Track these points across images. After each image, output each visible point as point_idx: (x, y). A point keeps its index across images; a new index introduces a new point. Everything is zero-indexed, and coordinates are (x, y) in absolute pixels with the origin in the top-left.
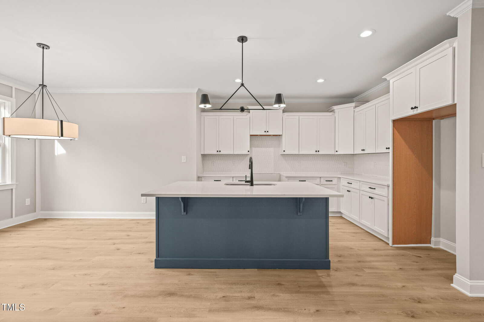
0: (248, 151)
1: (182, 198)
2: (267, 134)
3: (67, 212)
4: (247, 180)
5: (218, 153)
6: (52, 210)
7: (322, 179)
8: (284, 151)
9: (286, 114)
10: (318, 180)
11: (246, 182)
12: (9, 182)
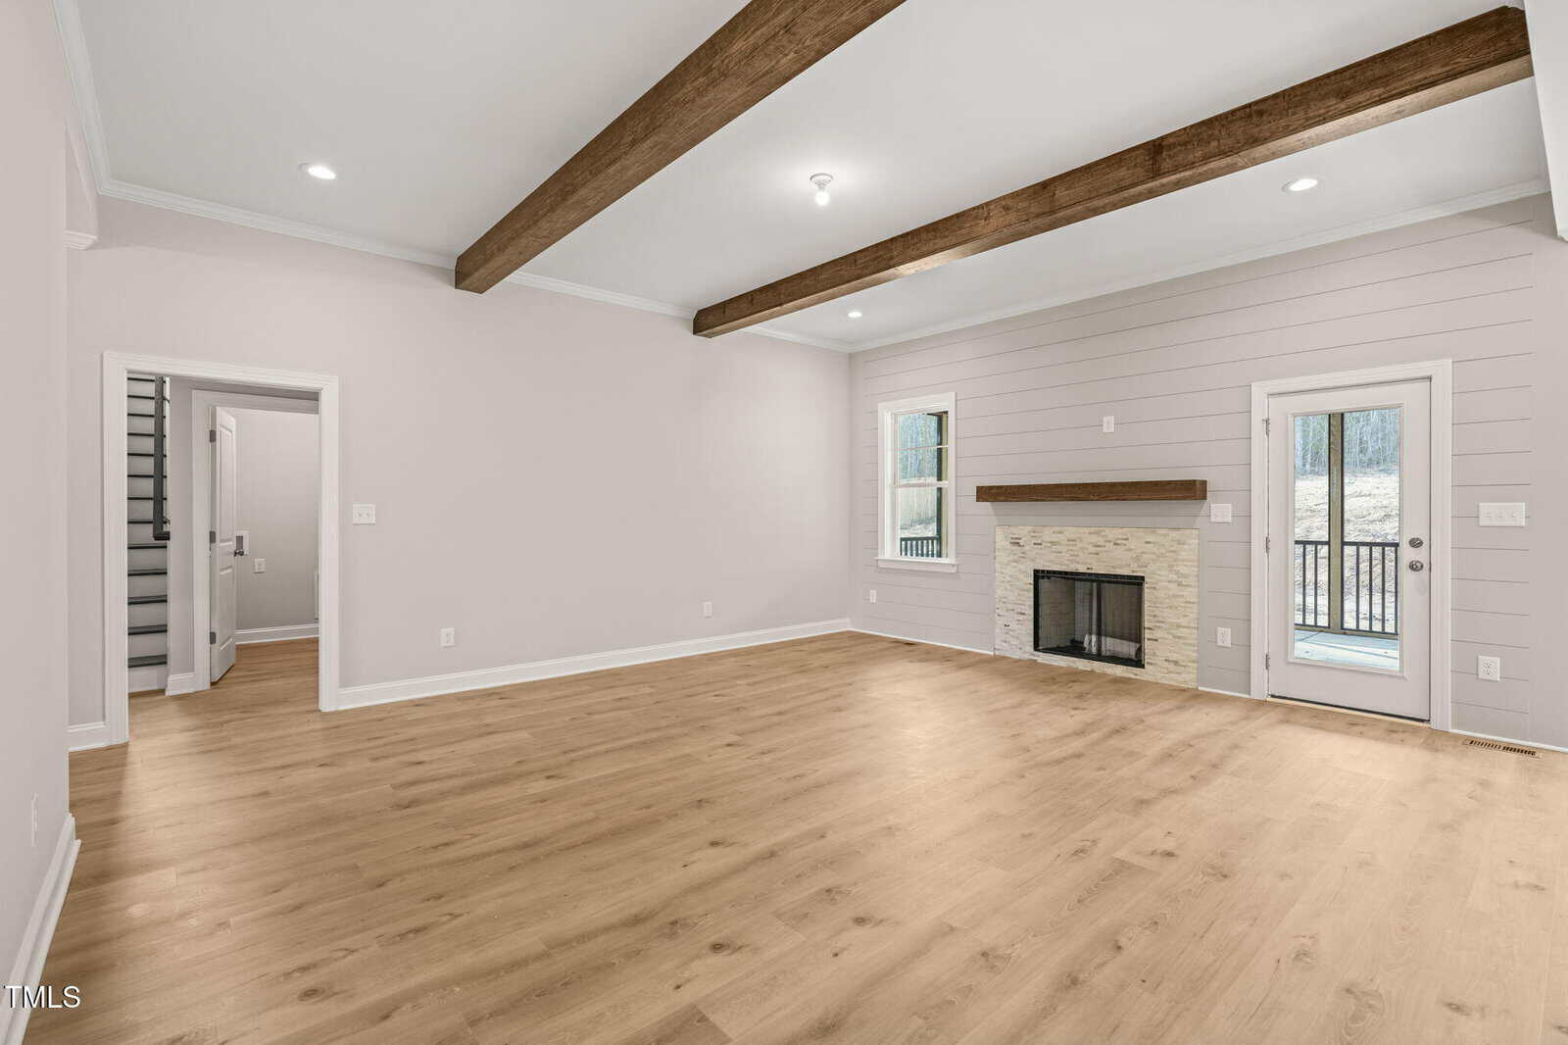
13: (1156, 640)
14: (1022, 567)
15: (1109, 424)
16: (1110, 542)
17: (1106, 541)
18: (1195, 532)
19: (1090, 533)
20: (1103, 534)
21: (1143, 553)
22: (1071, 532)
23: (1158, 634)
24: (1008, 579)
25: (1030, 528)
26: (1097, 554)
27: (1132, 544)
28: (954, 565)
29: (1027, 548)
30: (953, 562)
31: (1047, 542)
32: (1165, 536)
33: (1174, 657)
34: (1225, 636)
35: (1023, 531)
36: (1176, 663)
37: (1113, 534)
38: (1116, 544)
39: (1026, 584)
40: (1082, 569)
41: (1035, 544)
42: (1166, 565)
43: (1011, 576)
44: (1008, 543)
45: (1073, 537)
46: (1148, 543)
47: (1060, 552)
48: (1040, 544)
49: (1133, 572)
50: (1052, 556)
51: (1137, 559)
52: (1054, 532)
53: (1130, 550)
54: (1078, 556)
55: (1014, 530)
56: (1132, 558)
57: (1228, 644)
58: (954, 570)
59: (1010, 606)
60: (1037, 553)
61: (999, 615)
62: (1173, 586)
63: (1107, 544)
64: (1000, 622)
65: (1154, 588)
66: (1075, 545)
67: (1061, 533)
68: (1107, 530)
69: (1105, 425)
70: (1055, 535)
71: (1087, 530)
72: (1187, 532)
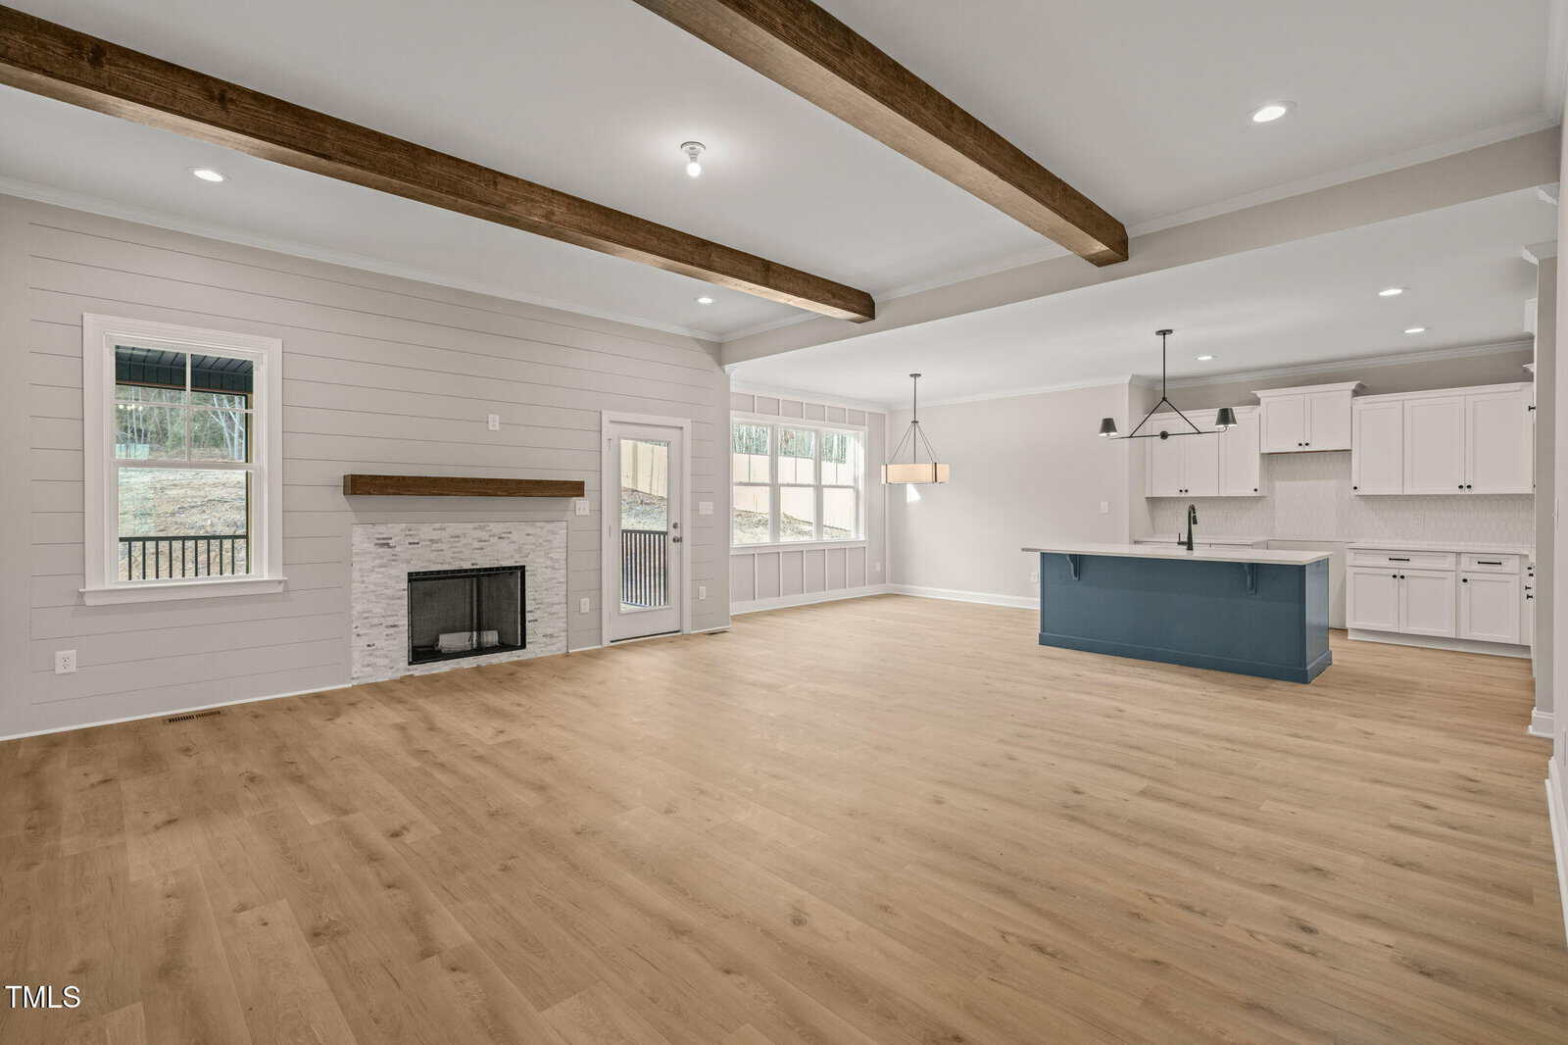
0: (1256, 490)
1: (1070, 555)
2: (1307, 449)
3: (924, 588)
4: (1182, 540)
5: (1183, 495)
6: (903, 583)
7: (1464, 559)
8: (1355, 488)
9: (1361, 399)
10: (1452, 559)
11: (1180, 543)
12: (862, 537)
13: (536, 620)
14: (393, 572)
15: (494, 422)
16: (494, 536)
17: (490, 536)
18: (565, 524)
19: (475, 529)
20: (488, 528)
21: (524, 544)
22: (453, 528)
23: (537, 614)
24: (372, 587)
25: (404, 525)
26: (482, 549)
27: (514, 537)
28: (280, 582)
29: (398, 549)
30: (281, 578)
31: (424, 540)
32: (542, 528)
33: (549, 631)
34: (586, 604)
35: (395, 530)
36: (551, 636)
37: (497, 528)
38: (500, 538)
39: (399, 590)
40: (467, 566)
41: (410, 544)
42: (542, 553)
43: (375, 585)
44: (373, 544)
45: (457, 532)
46: (528, 535)
47: (442, 550)
48: (418, 543)
49: (516, 562)
50: (433, 556)
51: (520, 550)
52: (434, 529)
53: (514, 542)
54: (461, 552)
55: (381, 528)
56: (515, 550)
57: (587, 610)
58: (280, 589)
59: (376, 621)
60: (413, 555)
61: (358, 635)
62: (548, 571)
63: (492, 539)
64: (362, 642)
65: (534, 575)
66: (458, 542)
67: (444, 529)
68: (492, 525)
69: (490, 423)
70: (435, 532)
71: (471, 526)
72: (559, 524)
